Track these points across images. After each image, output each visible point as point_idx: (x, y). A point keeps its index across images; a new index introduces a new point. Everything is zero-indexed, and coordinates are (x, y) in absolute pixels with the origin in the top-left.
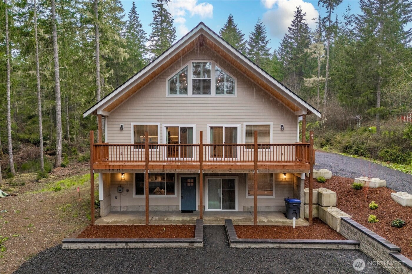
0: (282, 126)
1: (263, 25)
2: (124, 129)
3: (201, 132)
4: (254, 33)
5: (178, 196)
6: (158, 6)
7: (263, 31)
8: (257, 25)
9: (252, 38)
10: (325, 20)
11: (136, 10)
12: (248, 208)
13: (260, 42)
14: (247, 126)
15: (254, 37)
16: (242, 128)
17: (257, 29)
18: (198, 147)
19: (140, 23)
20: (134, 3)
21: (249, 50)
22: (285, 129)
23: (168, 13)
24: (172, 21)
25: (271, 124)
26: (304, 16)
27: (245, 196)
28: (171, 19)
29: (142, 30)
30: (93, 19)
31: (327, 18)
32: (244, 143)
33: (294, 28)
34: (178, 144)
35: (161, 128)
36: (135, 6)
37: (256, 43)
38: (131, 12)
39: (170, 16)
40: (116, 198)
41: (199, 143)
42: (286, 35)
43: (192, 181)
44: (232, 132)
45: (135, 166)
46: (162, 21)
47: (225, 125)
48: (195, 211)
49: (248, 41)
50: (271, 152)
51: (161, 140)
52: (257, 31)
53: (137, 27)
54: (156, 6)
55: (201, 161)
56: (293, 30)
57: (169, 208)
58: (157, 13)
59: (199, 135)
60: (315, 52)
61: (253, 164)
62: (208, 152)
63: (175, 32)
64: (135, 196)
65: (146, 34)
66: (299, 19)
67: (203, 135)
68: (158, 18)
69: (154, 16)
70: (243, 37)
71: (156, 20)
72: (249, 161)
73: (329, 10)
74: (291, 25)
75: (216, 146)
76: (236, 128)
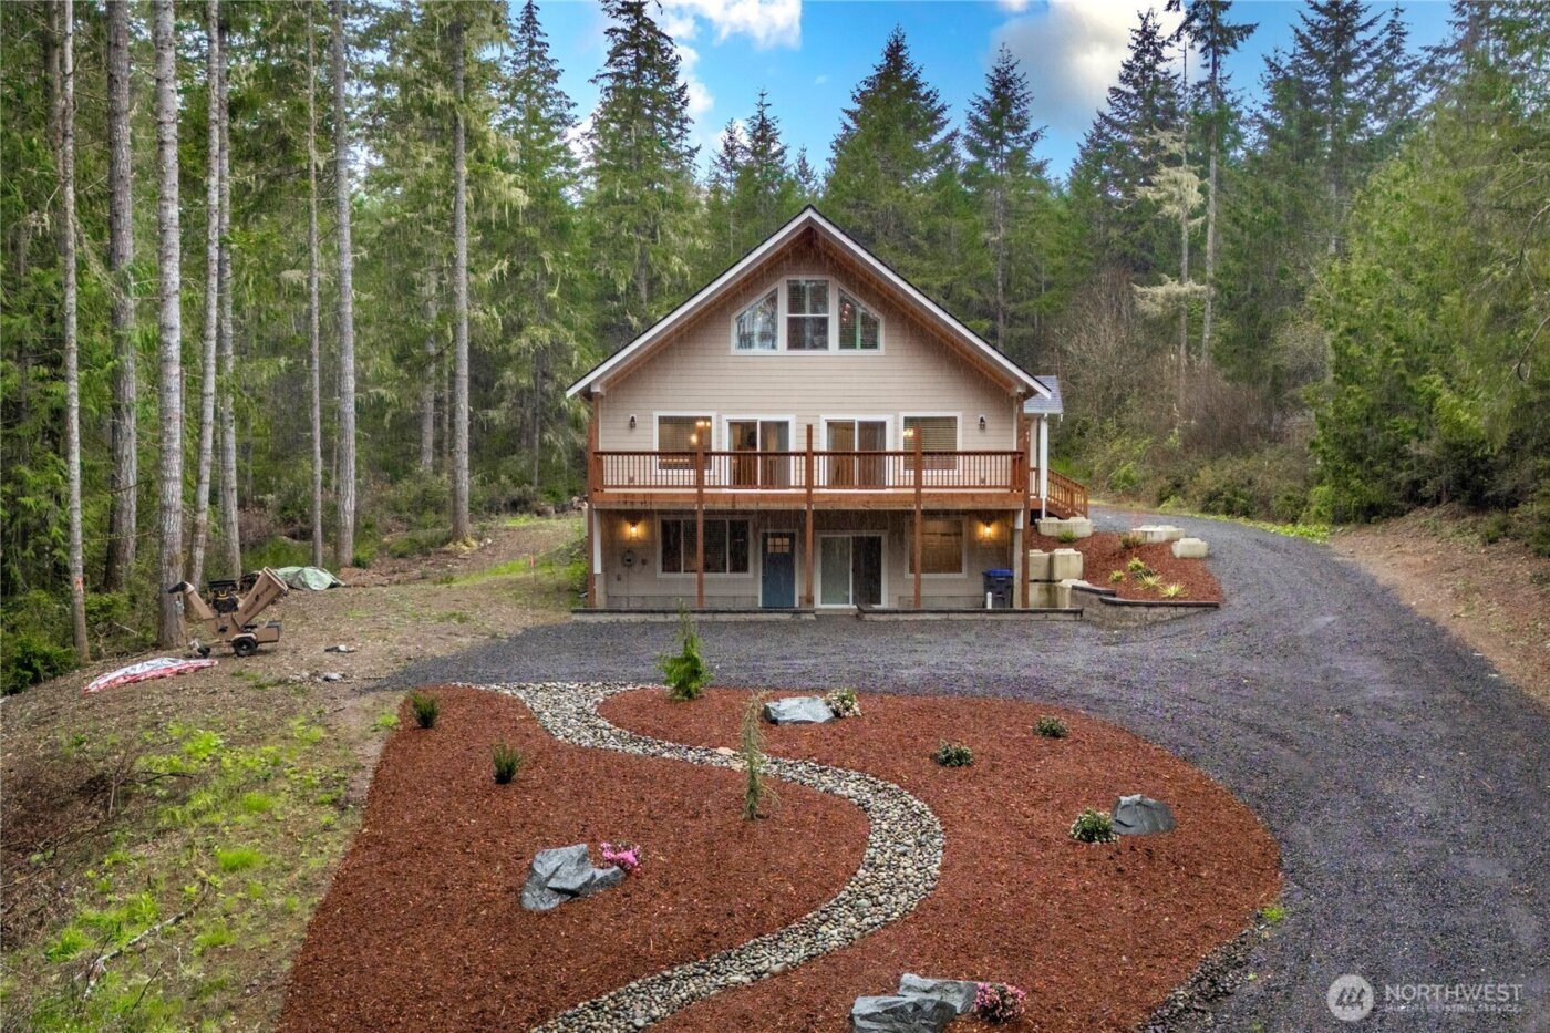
0: (982, 420)
1: (1018, 71)
2: (637, 425)
3: (810, 428)
4: (986, 102)
5: (756, 575)
6: (626, 12)
7: (1019, 93)
8: (997, 70)
9: (976, 121)
10: (1203, 90)
11: (538, 17)
12: (909, 601)
13: (1010, 135)
14: (907, 419)
15: (984, 118)
16: (896, 423)
17: (998, 88)
18: (804, 458)
19: (555, 67)
21: (968, 164)
22: (988, 425)
23: (661, 35)
24: (675, 62)
25: (958, 414)
26: (1166, 47)
27: (902, 575)
28: (673, 56)
29: (559, 94)
30: (451, 106)
31: (1207, 83)
32: (901, 449)
33: (1131, 90)
35: (719, 423)
37: (992, 142)
38: (519, 25)
39: (669, 46)
40: (619, 579)
41: (804, 448)
42: (1102, 115)
43: (786, 541)
44: (874, 430)
45: (677, 495)
46: (641, 64)
47: (858, 417)
48: (793, 607)
49: (964, 131)
51: (719, 443)
52: (996, 93)
53: (541, 80)
54: (619, 11)
55: (809, 485)
56: (1128, 96)
57: (735, 601)
58: (619, 35)
59: (805, 433)
60: (1171, 197)
61: (913, 491)
62: (822, 467)
63: (685, 103)
64: (661, 575)
65: (574, 105)
66: (1148, 58)
67: (814, 433)
68: (624, 55)
69: (610, 46)
70: (945, 115)
71: (617, 59)
72: (904, 487)
73: (1210, 60)
74: (1121, 77)
75: (839, 455)
76: (883, 425)
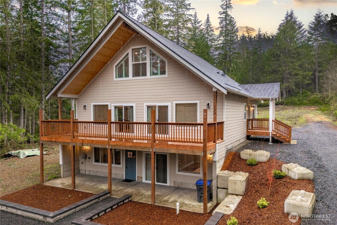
0: (208, 104)
1: (322, 14)
2: (87, 109)
4: (313, 22)
5: (123, 166)
6: (223, 13)
8: (317, 14)
9: (311, 27)
12: (178, 184)
14: (176, 104)
15: (313, 26)
16: (172, 106)
17: (317, 18)
19: (212, 29)
20: (208, 15)
21: (309, 37)
23: (231, 17)
25: (198, 102)
27: (175, 172)
28: (235, 22)
29: (214, 34)
32: (174, 122)
34: (122, 122)
36: (209, 17)
38: (205, 21)
40: (82, 163)
44: (164, 110)
46: (226, 24)
47: (158, 104)
48: (135, 180)
49: (307, 30)
50: (198, 130)
52: (316, 20)
53: (210, 32)
54: (222, 14)
57: (116, 175)
58: (222, 19)
63: (238, 32)
64: (94, 163)
69: (220, 21)
70: (303, 27)
71: (222, 24)
76: (167, 106)
